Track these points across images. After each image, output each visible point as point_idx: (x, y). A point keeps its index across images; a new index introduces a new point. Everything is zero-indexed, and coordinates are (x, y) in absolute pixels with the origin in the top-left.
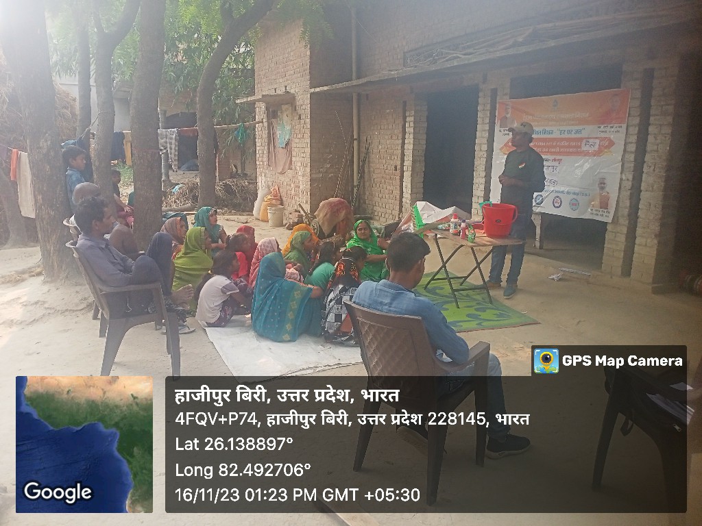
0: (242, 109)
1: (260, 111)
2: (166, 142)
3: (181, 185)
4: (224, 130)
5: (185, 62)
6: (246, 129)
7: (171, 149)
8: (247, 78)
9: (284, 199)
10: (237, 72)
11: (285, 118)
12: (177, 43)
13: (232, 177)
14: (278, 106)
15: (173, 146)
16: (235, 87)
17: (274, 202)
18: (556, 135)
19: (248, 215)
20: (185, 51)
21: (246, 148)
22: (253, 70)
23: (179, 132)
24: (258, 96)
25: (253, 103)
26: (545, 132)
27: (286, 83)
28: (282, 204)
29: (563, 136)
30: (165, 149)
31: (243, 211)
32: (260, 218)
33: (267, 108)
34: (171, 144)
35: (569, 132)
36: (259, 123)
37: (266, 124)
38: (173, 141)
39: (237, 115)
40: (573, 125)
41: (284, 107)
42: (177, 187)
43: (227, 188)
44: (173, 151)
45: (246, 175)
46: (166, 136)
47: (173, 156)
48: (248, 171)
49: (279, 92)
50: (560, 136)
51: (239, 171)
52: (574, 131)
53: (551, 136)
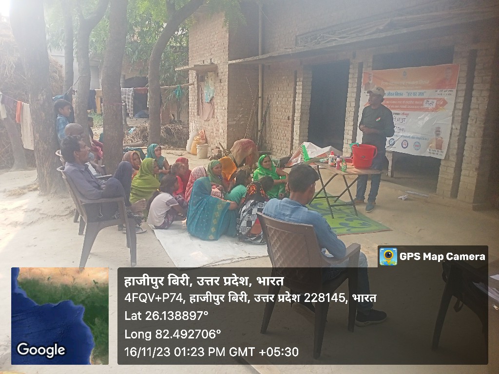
0: (179, 75)
1: (192, 77)
2: (125, 98)
3: (134, 128)
4: (165, 89)
5: (139, 41)
6: (182, 88)
7: (128, 102)
8: (183, 53)
9: (208, 139)
10: (176, 48)
11: (210, 81)
12: (134, 27)
13: (171, 123)
14: (205, 73)
15: (130, 101)
16: (174, 59)
17: (201, 141)
18: (405, 96)
19: (182, 150)
20: (139, 34)
21: (181, 103)
22: (187, 47)
23: (134, 91)
24: (191, 65)
25: (186, 72)
26: (397, 94)
27: (211, 57)
28: (206, 142)
29: (410, 97)
30: (125, 102)
31: (179, 147)
32: (191, 152)
33: (197, 75)
34: (129, 99)
35: (415, 94)
36: (191, 84)
37: (196, 86)
38: (130, 97)
39: (175, 78)
40: (416, 89)
41: (209, 74)
42: (132, 129)
43: (168, 131)
44: (130, 104)
45: (180, 121)
46: (126, 93)
47: (130, 107)
48: (182, 119)
49: (206, 63)
51: (176, 119)
52: (418, 94)
53: (401, 97)
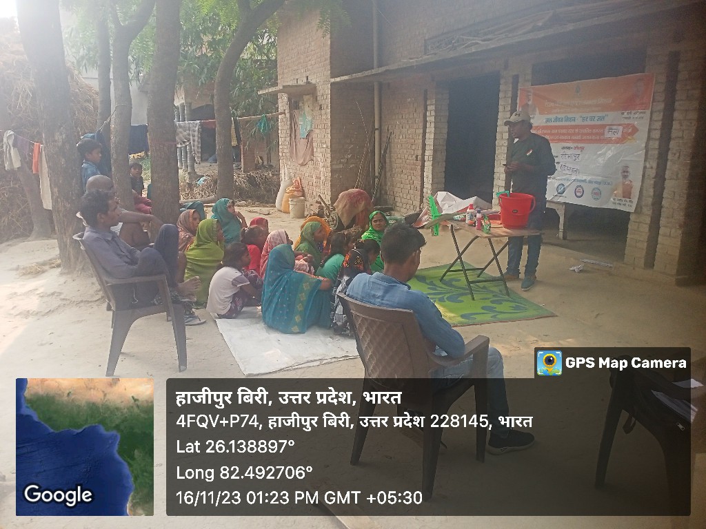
0: (265, 100)
1: (283, 103)
2: (189, 135)
3: (204, 178)
4: (247, 122)
5: (209, 55)
6: (268, 119)
7: (194, 141)
8: (270, 68)
9: (306, 190)
10: (261, 63)
11: (307, 109)
12: (202, 35)
14: (300, 96)
15: (196, 138)
16: (259, 78)
17: (296, 193)
18: (579, 122)
19: (271, 207)
20: (210, 44)
21: (269, 139)
22: (276, 61)
23: (201, 125)
24: (280, 87)
25: (274, 96)
26: (567, 119)
27: (308, 73)
28: (303, 195)
29: (586, 123)
30: (188, 141)
31: (267, 203)
32: (282, 209)
33: (289, 99)
34: (194, 136)
35: (592, 118)
36: (281, 114)
37: (288, 115)
38: (196, 133)
39: (260, 106)
40: (593, 111)
41: (306, 98)
42: (202, 179)
43: (251, 180)
44: (196, 143)
45: (271, 166)
46: (189, 128)
47: (196, 148)
48: (273, 163)
49: (300, 83)
50: (583, 124)
51: (265, 163)
52: (596, 118)
53: (573, 123)
